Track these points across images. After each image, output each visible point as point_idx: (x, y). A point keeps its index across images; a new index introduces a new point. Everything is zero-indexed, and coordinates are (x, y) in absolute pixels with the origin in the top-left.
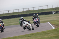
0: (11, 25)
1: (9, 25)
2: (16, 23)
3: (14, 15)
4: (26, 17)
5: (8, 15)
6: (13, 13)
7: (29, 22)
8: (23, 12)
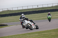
0: (40, 19)
1: (38, 19)
2: (45, 18)
3: (43, 10)
4: (55, 12)
5: (37, 10)
6: (43, 8)
7: (31, 21)
8: (52, 7)
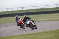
8: (38, 9)
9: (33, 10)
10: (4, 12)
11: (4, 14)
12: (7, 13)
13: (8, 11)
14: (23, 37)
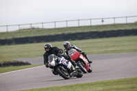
0: (107, 52)
1: (103, 52)
2: (118, 49)
3: (115, 29)
5: (101, 30)
6: (114, 25)
9: (127, 24)
10: (59, 29)
11: (60, 33)
12: (67, 32)
13: (69, 26)
14: (101, 89)
